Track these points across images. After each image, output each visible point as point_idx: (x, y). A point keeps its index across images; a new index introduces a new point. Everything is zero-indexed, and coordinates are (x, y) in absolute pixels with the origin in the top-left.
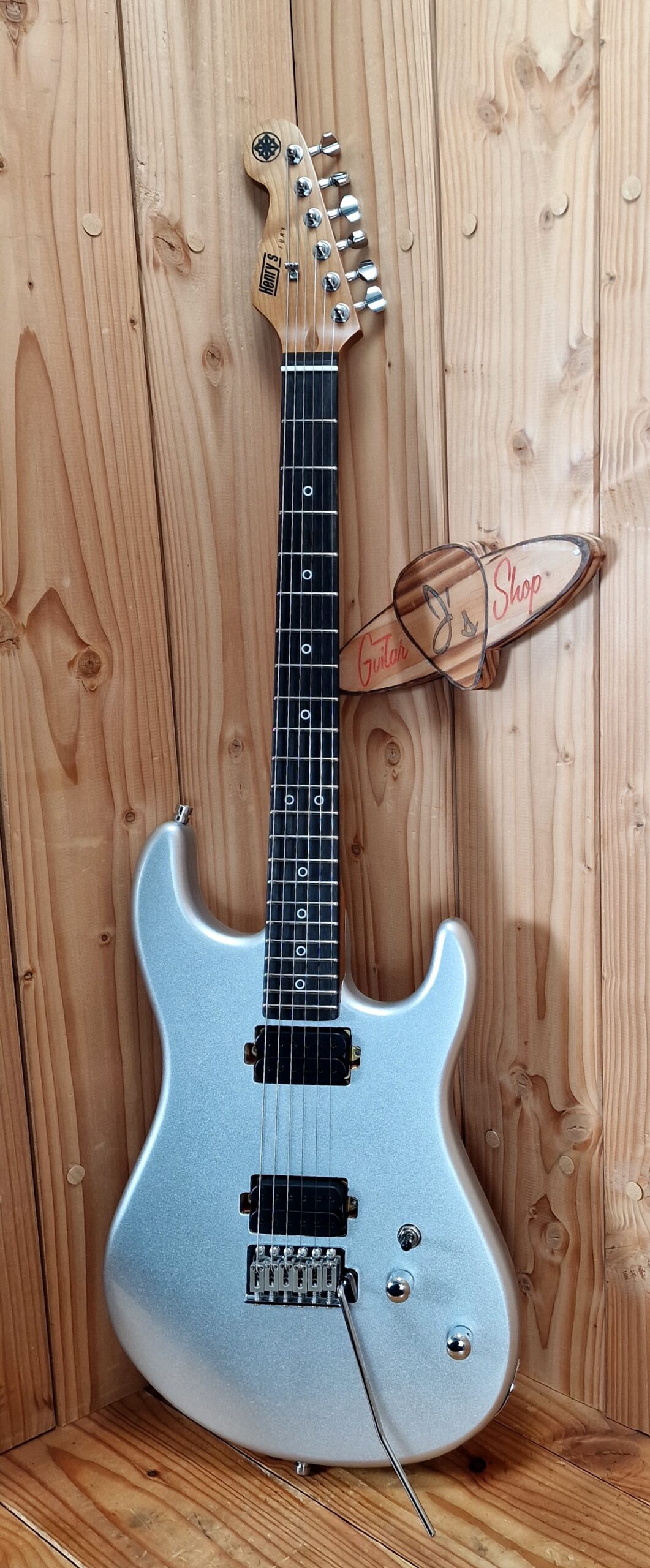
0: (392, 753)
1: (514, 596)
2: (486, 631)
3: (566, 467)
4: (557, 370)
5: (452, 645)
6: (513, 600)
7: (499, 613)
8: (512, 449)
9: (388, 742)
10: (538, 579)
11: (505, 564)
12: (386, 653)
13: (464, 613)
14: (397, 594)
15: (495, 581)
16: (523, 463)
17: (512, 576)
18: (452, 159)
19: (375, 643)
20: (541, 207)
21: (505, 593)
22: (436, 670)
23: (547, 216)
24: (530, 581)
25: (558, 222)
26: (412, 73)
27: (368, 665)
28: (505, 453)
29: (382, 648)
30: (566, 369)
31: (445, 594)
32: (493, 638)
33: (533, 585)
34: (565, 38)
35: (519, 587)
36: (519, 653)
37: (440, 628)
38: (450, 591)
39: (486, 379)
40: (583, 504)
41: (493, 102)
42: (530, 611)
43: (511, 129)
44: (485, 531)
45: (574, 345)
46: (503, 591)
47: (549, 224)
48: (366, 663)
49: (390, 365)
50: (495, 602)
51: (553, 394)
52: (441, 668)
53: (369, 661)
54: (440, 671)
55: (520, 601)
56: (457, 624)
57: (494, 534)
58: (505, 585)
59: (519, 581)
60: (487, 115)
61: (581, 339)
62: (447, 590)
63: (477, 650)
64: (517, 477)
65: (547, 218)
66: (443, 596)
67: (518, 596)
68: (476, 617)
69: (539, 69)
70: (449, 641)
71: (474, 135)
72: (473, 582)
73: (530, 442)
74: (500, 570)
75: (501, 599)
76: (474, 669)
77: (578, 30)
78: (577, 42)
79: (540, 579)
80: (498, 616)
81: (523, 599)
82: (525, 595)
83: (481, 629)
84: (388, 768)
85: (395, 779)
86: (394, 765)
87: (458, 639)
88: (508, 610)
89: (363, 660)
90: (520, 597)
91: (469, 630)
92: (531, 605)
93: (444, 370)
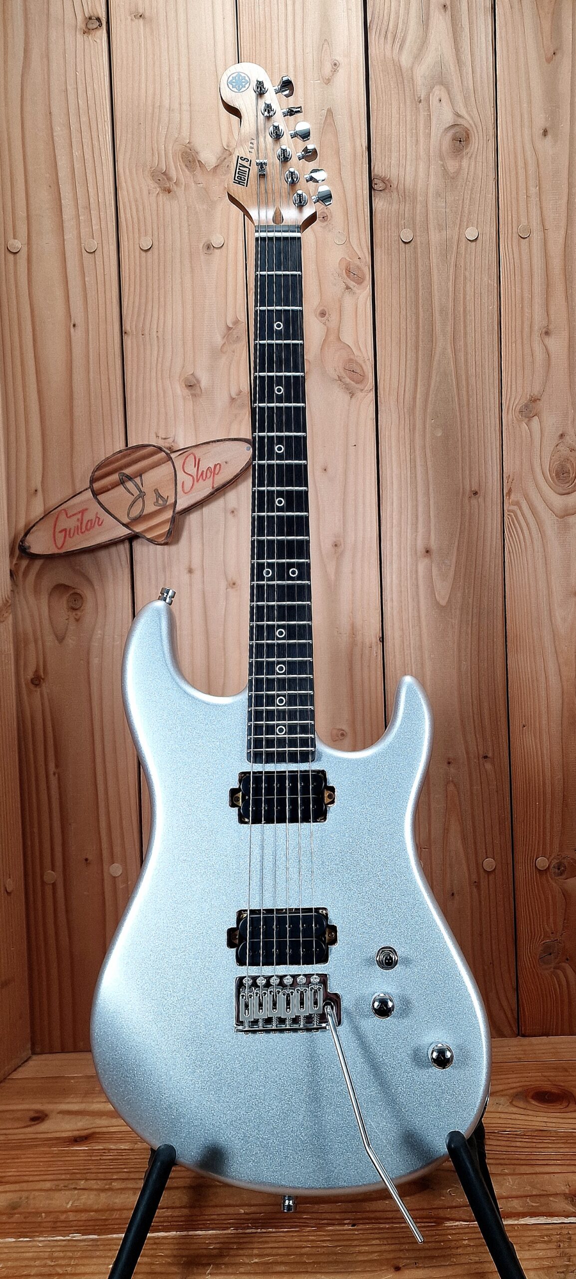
0: (75, 601)
1: (201, 476)
2: (176, 502)
3: (226, 399)
4: (219, 340)
5: (145, 512)
6: (198, 481)
7: (187, 488)
8: (184, 386)
9: (71, 592)
10: (218, 466)
11: (192, 457)
12: (81, 523)
13: (156, 491)
14: (93, 480)
15: (183, 468)
16: (194, 395)
17: (197, 464)
18: (130, 202)
19: (70, 516)
20: (204, 240)
21: (191, 475)
22: (130, 532)
23: (209, 247)
24: (213, 467)
25: (216, 251)
26: (96, 143)
27: (63, 533)
28: (179, 389)
29: (78, 520)
30: (225, 340)
31: (139, 478)
32: (179, 508)
33: (214, 471)
34: (218, 149)
35: (203, 471)
36: (193, 519)
37: (134, 502)
38: (144, 476)
39: (161, 340)
40: (241, 422)
41: (164, 174)
42: (213, 487)
43: (180, 191)
44: (162, 438)
45: (231, 326)
46: (189, 475)
47: (210, 252)
48: (61, 532)
49: (74, 325)
50: (183, 482)
51: (216, 353)
52: (134, 529)
53: (65, 530)
54: (134, 531)
55: (205, 480)
56: (150, 499)
57: (170, 440)
58: (193, 470)
59: (203, 467)
60: (159, 180)
61: (236, 322)
62: (141, 476)
63: (168, 514)
64: (190, 404)
65: (208, 248)
66: (138, 480)
67: (203, 478)
68: (167, 492)
69: (199, 161)
70: (143, 510)
71: (149, 190)
72: (167, 468)
73: (198, 382)
74: (187, 461)
75: (189, 482)
76: (166, 528)
77: (228, 146)
78: (228, 152)
79: (220, 465)
80: (186, 491)
81: (207, 480)
82: (208, 477)
83: (171, 500)
84: (70, 613)
85: (77, 620)
86: (77, 609)
87: (150, 508)
88: (194, 487)
89: (58, 529)
90: (204, 478)
91: (160, 502)
92: (213, 483)
93: (122, 332)
